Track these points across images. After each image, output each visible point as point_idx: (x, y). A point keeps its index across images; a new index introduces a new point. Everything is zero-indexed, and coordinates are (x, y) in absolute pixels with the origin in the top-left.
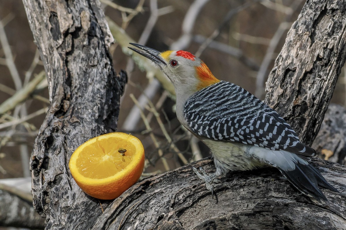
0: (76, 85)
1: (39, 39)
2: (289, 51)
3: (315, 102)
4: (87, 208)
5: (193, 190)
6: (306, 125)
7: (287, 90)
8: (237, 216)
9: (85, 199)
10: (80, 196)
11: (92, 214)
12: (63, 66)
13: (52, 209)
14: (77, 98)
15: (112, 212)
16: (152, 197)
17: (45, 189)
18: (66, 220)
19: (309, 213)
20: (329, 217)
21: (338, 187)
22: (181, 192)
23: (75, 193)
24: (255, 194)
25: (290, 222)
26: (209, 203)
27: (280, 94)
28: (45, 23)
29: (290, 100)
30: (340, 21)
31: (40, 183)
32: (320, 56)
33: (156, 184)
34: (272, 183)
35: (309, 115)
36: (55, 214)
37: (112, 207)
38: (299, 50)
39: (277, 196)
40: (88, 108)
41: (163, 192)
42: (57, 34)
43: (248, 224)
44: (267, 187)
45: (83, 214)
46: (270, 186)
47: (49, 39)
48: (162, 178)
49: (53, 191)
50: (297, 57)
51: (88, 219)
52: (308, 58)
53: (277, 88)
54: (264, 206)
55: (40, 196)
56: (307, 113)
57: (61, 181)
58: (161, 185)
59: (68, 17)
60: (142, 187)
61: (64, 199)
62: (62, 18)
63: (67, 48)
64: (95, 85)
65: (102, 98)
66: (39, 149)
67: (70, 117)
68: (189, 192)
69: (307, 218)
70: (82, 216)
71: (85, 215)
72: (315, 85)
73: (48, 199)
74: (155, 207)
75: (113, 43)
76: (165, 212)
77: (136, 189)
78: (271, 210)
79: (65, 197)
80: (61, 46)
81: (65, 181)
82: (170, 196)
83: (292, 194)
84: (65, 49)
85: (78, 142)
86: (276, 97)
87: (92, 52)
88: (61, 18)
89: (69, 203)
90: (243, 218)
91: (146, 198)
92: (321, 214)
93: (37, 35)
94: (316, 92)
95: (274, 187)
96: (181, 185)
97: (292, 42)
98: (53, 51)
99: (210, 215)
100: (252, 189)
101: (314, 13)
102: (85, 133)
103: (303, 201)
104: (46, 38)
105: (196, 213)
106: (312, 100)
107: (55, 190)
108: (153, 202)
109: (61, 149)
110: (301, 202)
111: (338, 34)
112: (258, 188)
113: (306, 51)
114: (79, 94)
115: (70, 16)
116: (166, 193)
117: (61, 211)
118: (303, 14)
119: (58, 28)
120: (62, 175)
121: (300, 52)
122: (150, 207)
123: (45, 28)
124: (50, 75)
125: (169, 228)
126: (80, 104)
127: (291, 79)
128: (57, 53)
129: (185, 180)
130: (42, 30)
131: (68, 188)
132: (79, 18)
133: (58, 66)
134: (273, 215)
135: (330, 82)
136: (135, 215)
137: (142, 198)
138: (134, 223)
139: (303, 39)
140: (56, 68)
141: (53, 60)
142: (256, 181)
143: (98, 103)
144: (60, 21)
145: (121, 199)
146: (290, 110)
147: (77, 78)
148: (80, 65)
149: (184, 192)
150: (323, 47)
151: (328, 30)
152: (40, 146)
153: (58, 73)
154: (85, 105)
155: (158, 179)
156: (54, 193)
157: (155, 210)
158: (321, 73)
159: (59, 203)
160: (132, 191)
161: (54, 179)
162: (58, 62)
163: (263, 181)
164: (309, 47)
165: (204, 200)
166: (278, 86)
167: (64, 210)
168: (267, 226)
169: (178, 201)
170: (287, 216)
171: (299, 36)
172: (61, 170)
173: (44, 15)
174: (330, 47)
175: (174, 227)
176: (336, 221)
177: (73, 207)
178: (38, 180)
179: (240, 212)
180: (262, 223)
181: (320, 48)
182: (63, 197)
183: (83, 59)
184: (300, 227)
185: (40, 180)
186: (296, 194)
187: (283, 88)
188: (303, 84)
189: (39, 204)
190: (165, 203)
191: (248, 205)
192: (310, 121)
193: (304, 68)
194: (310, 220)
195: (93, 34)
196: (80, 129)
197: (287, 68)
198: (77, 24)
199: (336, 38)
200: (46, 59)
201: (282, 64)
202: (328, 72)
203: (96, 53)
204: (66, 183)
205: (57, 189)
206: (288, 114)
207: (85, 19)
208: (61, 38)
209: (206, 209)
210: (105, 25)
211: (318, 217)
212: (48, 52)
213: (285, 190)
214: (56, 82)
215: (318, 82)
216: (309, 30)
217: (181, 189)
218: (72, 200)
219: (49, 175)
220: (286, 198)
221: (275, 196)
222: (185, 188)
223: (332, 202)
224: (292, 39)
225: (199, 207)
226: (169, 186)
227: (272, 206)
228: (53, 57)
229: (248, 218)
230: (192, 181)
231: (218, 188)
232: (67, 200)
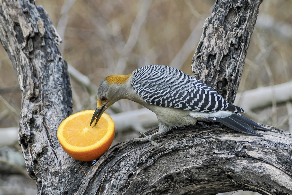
0: (40, 76)
1: (7, 43)
2: (209, 41)
3: (233, 78)
4: (72, 172)
5: (153, 152)
6: (227, 95)
7: (211, 70)
8: (189, 170)
9: (69, 165)
10: (65, 163)
11: (77, 176)
12: (29, 63)
13: (43, 173)
14: (43, 86)
15: (93, 173)
16: (121, 160)
17: (35, 159)
18: (57, 182)
19: (247, 164)
20: (264, 166)
21: (266, 142)
22: (143, 155)
23: (60, 161)
24: (201, 152)
25: (232, 172)
26: (166, 161)
27: (206, 74)
28: (11, 32)
29: (214, 78)
30: (244, 15)
31: (30, 154)
32: (233, 43)
33: (122, 149)
34: (214, 143)
35: (229, 88)
36: (46, 177)
37: (93, 170)
38: (217, 40)
39: (219, 153)
40: (54, 93)
41: (129, 156)
42: (21, 39)
43: (198, 175)
44: (210, 146)
45: (70, 176)
46: (212, 145)
47: (15, 43)
48: (127, 145)
49: (43, 160)
50: (216, 45)
51: (75, 180)
52: (224, 45)
53: (204, 70)
54: (211, 161)
55: (32, 164)
56: (227, 86)
57: (48, 152)
58: (126, 150)
59: (28, 26)
60: (113, 153)
61: (52, 166)
62: (24, 27)
63: (29, 49)
64: (55, 75)
65: (62, 85)
66: (25, 128)
67: (42, 101)
68: (150, 154)
69: (246, 168)
70: (69, 178)
71: (71, 177)
72: (231, 65)
73: (37, 166)
74: (125, 168)
75: (61, 42)
76: (133, 171)
77: (109, 155)
78: (216, 163)
79: (53, 164)
80: (25, 48)
81: (51, 152)
82: (136, 158)
83: (231, 150)
84: (28, 50)
85: (54, 121)
86: (204, 76)
87: (49, 50)
88: (23, 27)
89: (57, 168)
90: (194, 171)
91: (117, 161)
92: (257, 165)
93: (4, 41)
94: (232, 70)
95: (216, 146)
96: (143, 149)
97: (211, 34)
98: (19, 52)
99: (168, 170)
100: (199, 148)
101: (224, 11)
102: (57, 113)
103: (241, 155)
104: (12, 43)
105: (157, 169)
106: (230, 76)
107: (44, 159)
108: (122, 163)
109: (42, 127)
110: (240, 156)
111: (244, 25)
112: (203, 147)
113: (222, 40)
114: (45, 83)
115: (30, 24)
116: (132, 156)
117: (52, 175)
118: (215, 12)
119: (21, 34)
120: (48, 147)
121: (218, 42)
122: (121, 168)
123: (11, 35)
124: (19, 70)
125: (138, 183)
126: (47, 90)
127: (213, 62)
128: (23, 53)
129: (145, 145)
130: (9, 37)
131: (54, 157)
132: (36, 26)
133: (25, 63)
134: (218, 167)
135: (241, 61)
136: (110, 175)
137: (114, 161)
138: (110, 181)
139: (219, 31)
140: (24, 65)
141: (20, 59)
142: (201, 142)
143: (61, 89)
144: (22, 29)
145: (98, 163)
146: (215, 85)
147: (40, 71)
148: (41, 61)
149: (146, 154)
150: (234, 36)
151: (236, 23)
152: (26, 126)
153: (26, 68)
154: (51, 91)
155: (124, 145)
156: (44, 161)
157: (125, 169)
158: (235, 56)
159: (49, 169)
160: (106, 157)
161: (42, 151)
162: (24, 60)
163: (207, 142)
164: (224, 37)
165: (162, 160)
166: (204, 68)
167: (54, 174)
168: (213, 175)
169: (141, 161)
170: (229, 168)
171: (216, 29)
172: (46, 144)
173: (10, 25)
174: (239, 35)
175: (142, 182)
176: (270, 169)
177: (61, 172)
178: (28, 152)
179: (191, 167)
180: (209, 174)
181: (232, 37)
182: (51, 164)
183: (42, 56)
184: (240, 175)
185: (29, 152)
186: (234, 150)
187: (208, 69)
188: (222, 65)
189: (31, 170)
190: (133, 164)
191: (196, 160)
192: (229, 92)
193: (222, 53)
194: (248, 169)
195: (47, 37)
196: (53, 110)
197: (210, 54)
198: (36, 30)
199: (242, 28)
200: (14, 58)
201: (206, 51)
202: (239, 54)
203: (51, 51)
204: (52, 153)
205: (45, 158)
206: (213, 88)
207: (40, 26)
208: (24, 41)
209: (164, 166)
210: (53, 29)
211: (254, 167)
212: (15, 53)
213: (225, 148)
214: (25, 75)
215: (233, 63)
216: (223, 24)
217: (143, 152)
218: (59, 166)
219: (38, 147)
220: (227, 153)
221: (217, 153)
222: (146, 151)
223: (265, 155)
224: (211, 32)
225: (159, 165)
226: (133, 150)
227: (217, 161)
228: (20, 57)
229: (198, 170)
230: (150, 145)
231: (172, 150)
232: (55, 166)
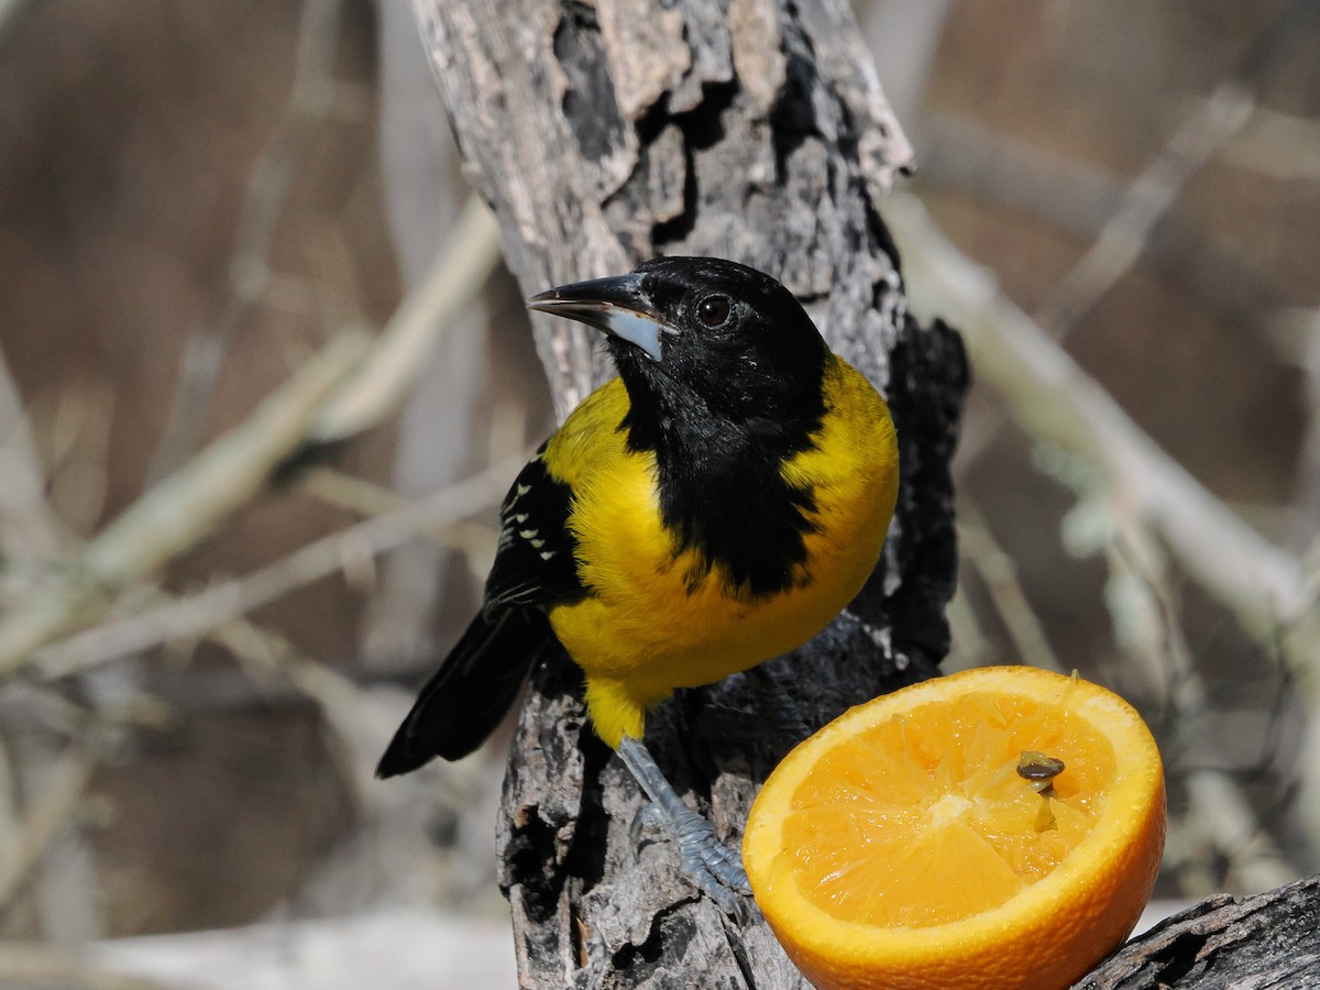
1: (497, 155)
28: (531, 67)
31: (565, 954)
33: (1230, 948)
42: (600, 122)
47: (552, 154)
57: (691, 945)
58: (1259, 955)
59: (659, 30)
60: (1155, 966)
62: (626, 35)
63: (656, 199)
66: (550, 765)
75: (904, 171)
77: (1123, 982)
80: (622, 192)
81: (714, 943)
84: (649, 206)
87: (800, 219)
88: (618, 36)
93: (481, 133)
98: (580, 219)
104: (536, 150)
115: (671, 21)
119: (603, 89)
120: (694, 908)
123: (530, 93)
128: (604, 228)
130: (512, 103)
131: (733, 980)
132: (722, 33)
144: (614, 51)
152: (555, 747)
155: (1241, 920)
161: (647, 932)
173: (524, 18)
178: (552, 942)
185: (565, 937)
195: (800, 123)
198: (713, 67)
200: (538, 266)
203: (819, 226)
204: (719, 954)
207: (752, 37)
208: (622, 142)
210: (857, 71)
212: (552, 225)
219: (620, 908)
226: (1308, 958)
228: (585, 256)
